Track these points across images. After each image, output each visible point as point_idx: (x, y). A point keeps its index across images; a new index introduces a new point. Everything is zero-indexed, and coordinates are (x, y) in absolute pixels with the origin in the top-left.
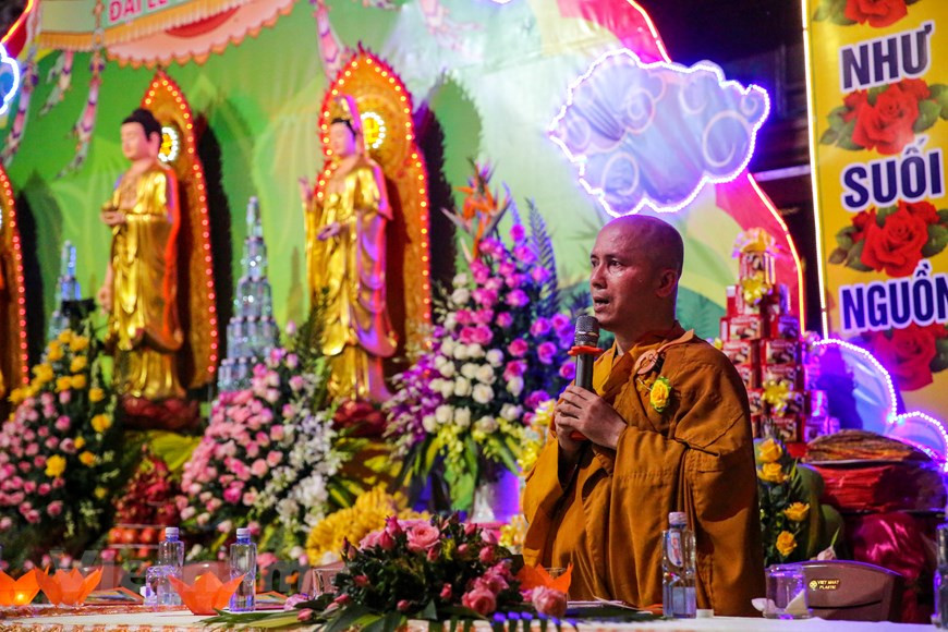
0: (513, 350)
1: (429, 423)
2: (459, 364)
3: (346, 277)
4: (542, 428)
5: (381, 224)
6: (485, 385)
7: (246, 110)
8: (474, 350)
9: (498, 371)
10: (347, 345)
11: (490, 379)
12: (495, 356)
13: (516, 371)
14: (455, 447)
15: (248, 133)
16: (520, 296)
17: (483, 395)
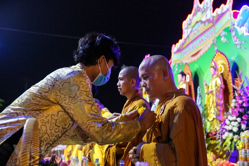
0: (244, 118)
1: (224, 137)
2: (231, 121)
3: (213, 102)
4: (244, 138)
5: (222, 90)
6: (236, 127)
7: (203, 70)
8: (234, 118)
9: (240, 123)
10: (214, 118)
11: (237, 125)
12: (239, 119)
13: (244, 123)
14: (229, 143)
15: (203, 74)
16: (246, 104)
17: (235, 130)
